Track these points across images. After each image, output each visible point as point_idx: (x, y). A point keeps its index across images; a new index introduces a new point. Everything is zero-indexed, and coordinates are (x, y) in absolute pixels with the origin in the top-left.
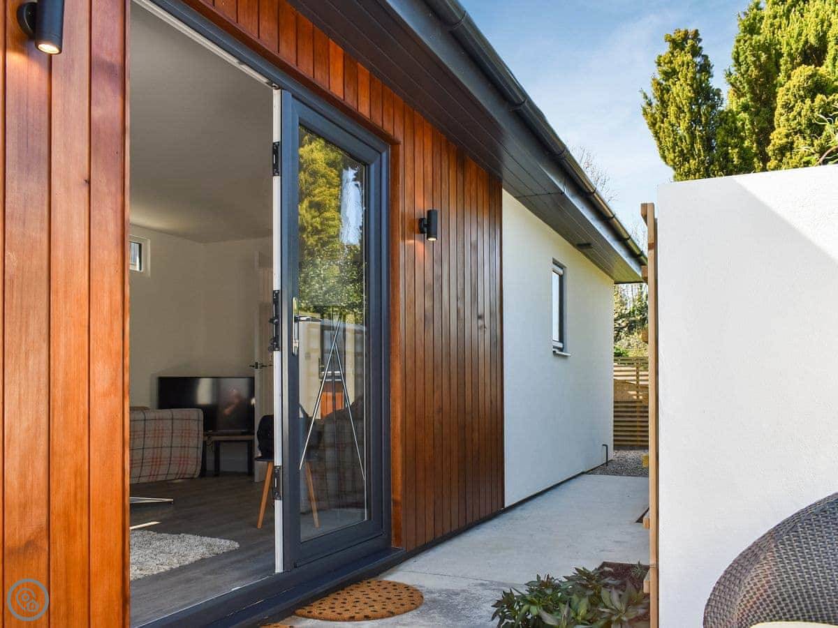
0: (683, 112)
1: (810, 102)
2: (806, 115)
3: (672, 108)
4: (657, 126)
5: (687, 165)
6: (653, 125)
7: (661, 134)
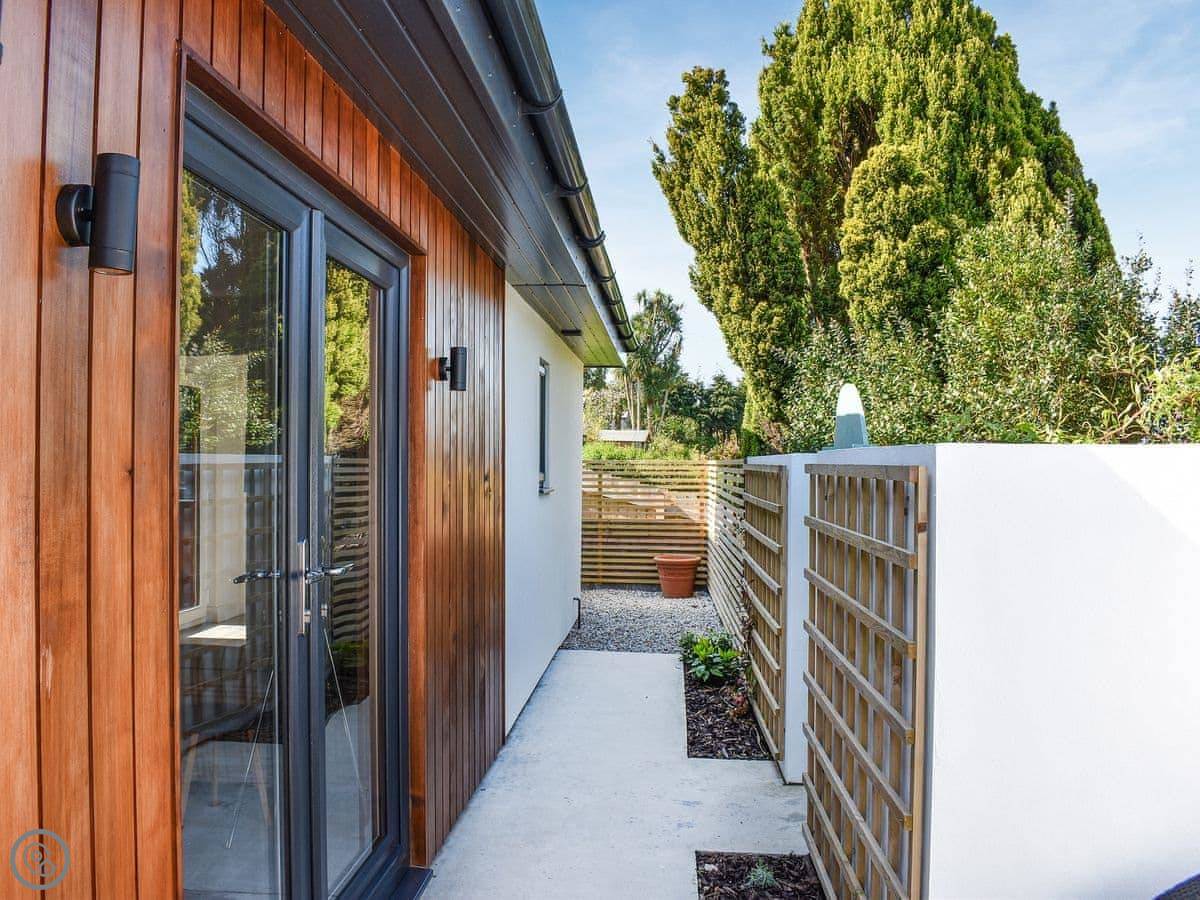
0: (712, 178)
1: (893, 193)
2: (889, 208)
3: (696, 171)
4: (675, 192)
5: (717, 248)
6: (669, 189)
7: (681, 202)
